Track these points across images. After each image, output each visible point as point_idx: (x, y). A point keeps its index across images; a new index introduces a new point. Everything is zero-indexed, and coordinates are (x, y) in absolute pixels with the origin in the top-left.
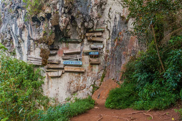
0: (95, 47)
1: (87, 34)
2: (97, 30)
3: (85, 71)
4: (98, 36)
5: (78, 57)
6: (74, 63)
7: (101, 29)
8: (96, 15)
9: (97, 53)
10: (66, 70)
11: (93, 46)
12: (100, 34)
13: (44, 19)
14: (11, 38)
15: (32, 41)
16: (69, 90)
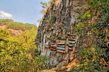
0: (71, 42)
1: (68, 37)
2: (72, 35)
3: (66, 52)
4: (72, 38)
5: (64, 46)
6: (61, 48)
7: (74, 35)
8: (72, 29)
9: (72, 45)
10: (57, 51)
11: (70, 42)
12: (74, 37)
13: (51, 31)
15: (47, 38)
16: (58, 60)
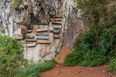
0: (57, 27)
1: (52, 19)
2: (58, 16)
3: (51, 42)
4: (58, 21)
5: (46, 34)
6: (43, 37)
7: (60, 16)
8: (57, 7)
9: (58, 31)
10: (38, 42)
11: (55, 27)
12: (60, 19)
13: (23, 9)
14: (2, 21)
16: (40, 55)
